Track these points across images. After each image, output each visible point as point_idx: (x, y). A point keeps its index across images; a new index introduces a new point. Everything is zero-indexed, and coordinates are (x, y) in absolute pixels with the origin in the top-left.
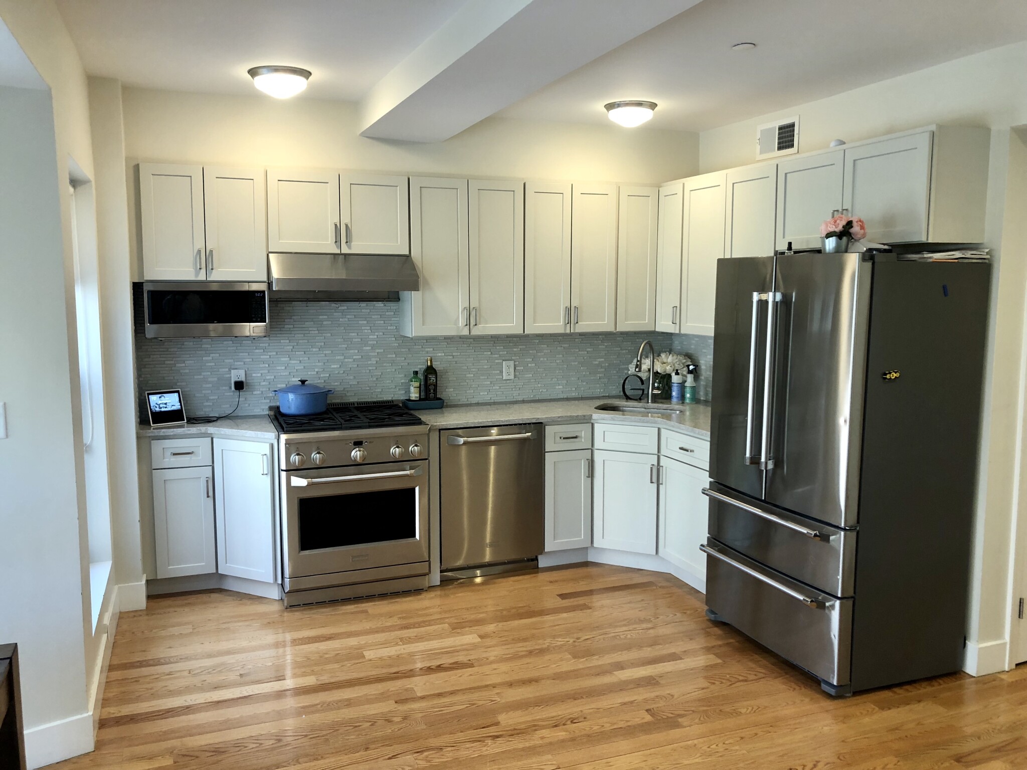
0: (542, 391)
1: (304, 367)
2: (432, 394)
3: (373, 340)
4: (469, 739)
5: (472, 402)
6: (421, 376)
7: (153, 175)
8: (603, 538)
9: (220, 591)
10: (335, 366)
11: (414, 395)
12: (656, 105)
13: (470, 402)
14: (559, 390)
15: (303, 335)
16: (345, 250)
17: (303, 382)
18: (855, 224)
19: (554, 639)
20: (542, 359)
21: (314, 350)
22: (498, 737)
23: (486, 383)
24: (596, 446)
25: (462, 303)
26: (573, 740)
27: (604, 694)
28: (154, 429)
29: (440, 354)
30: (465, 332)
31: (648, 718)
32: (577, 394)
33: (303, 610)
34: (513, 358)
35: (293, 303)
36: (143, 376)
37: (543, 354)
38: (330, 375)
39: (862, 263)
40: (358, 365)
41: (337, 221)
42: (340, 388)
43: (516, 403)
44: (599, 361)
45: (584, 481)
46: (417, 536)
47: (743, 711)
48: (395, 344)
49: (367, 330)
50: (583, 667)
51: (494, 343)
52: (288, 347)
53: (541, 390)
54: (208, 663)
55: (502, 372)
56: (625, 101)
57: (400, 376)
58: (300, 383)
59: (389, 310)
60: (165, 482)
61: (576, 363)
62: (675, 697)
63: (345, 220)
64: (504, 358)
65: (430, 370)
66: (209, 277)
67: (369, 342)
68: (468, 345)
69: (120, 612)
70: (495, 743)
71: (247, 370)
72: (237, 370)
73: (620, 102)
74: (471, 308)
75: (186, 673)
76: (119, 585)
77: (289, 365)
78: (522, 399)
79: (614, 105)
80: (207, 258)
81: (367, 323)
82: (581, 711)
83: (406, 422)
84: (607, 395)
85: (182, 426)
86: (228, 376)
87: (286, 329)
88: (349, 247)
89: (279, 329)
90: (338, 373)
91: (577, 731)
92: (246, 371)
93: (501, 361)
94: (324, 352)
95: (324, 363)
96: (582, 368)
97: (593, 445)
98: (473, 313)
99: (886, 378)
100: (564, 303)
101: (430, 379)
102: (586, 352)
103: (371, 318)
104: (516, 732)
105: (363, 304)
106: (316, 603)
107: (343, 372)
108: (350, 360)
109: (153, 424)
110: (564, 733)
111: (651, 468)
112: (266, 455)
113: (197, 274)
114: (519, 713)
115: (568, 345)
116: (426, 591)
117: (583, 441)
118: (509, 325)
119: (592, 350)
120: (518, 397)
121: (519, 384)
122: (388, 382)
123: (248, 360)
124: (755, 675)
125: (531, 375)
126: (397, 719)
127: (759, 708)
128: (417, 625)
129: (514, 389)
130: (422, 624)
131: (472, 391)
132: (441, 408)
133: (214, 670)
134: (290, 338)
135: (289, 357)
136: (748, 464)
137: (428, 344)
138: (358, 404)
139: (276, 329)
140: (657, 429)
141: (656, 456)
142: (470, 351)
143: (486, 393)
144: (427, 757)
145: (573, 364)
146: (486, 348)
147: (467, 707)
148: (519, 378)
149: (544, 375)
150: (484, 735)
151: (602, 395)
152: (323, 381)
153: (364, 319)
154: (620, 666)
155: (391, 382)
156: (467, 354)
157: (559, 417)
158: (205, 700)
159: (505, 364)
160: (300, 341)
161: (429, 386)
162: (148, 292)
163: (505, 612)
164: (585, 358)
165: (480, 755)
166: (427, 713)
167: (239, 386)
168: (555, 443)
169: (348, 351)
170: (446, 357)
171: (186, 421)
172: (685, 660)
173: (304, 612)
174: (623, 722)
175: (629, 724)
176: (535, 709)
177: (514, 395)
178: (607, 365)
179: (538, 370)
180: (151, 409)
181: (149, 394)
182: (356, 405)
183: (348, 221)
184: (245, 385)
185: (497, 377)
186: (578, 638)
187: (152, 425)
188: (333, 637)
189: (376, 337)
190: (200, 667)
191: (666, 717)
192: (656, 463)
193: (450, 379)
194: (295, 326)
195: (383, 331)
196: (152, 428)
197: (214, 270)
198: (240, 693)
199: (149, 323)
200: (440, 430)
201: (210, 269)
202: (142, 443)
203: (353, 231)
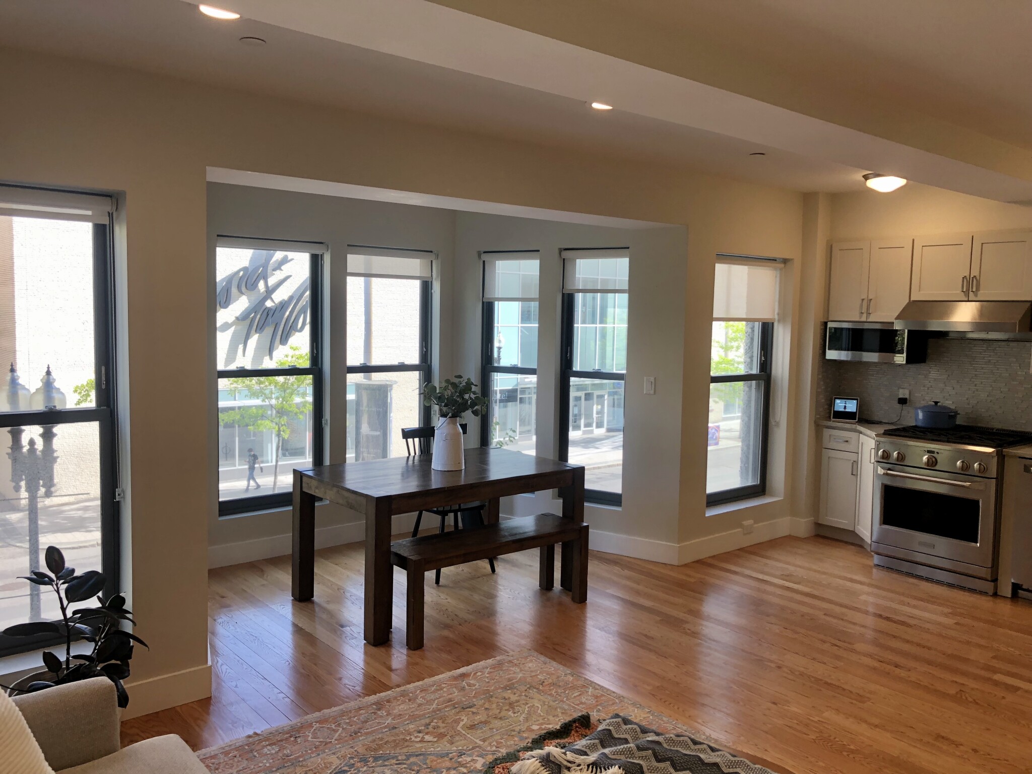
1: (956, 393)
7: (840, 250)
9: (860, 546)
15: (957, 367)
16: (972, 297)
17: (936, 403)
21: (966, 379)
28: (832, 422)
40: (1004, 397)
41: (967, 274)
42: (986, 415)
46: (978, 544)
49: (1015, 367)
54: (780, 565)
58: (934, 404)
60: (829, 460)
63: (975, 272)
66: (869, 318)
69: (788, 535)
71: (910, 390)
72: (905, 390)
76: (792, 517)
80: (868, 304)
86: (897, 393)
87: (944, 361)
88: (976, 295)
94: (975, 383)
107: (989, 401)
112: (873, 449)
113: (861, 317)
123: (912, 383)
160: (955, 372)
162: (830, 328)
167: (903, 401)
171: (857, 421)
180: (834, 408)
181: (836, 398)
183: (976, 274)
184: (908, 401)
187: (831, 419)
197: (872, 315)
199: (829, 349)
200: (1020, 457)
201: (869, 314)
202: (818, 428)
203: (981, 282)
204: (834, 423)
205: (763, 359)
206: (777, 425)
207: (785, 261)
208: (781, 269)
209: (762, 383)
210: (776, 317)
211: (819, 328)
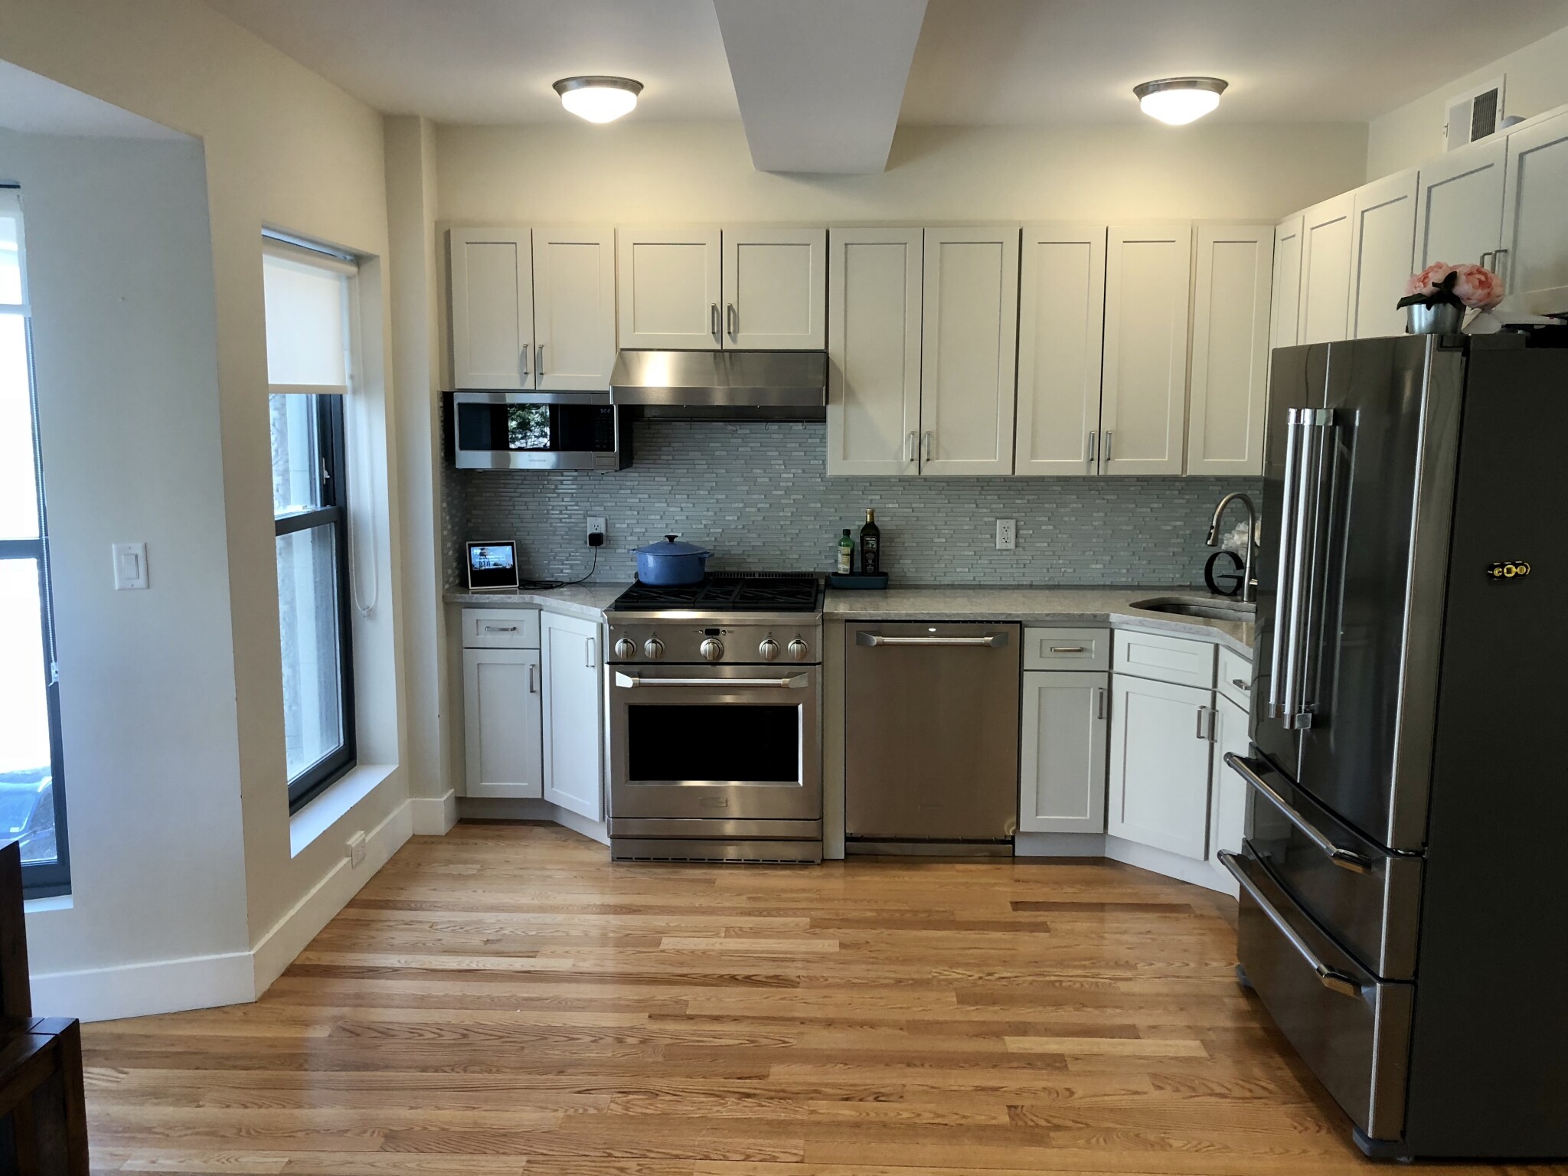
0: (1065, 571)
2: (870, 567)
3: (787, 480)
4: (708, 1090)
5: (942, 583)
6: (856, 537)
7: (467, 243)
8: (1123, 821)
9: (551, 824)
10: (731, 518)
11: (843, 567)
12: (1226, 84)
13: (938, 583)
14: (1095, 571)
15: (686, 471)
16: (728, 344)
17: (671, 538)
18: (1462, 279)
19: (951, 968)
20: (1066, 519)
21: (701, 492)
22: (748, 1096)
23: (966, 553)
24: (1116, 668)
25: (910, 425)
26: (857, 1125)
27: (962, 1067)
28: (473, 593)
29: (891, 506)
30: (912, 471)
31: (1004, 1119)
32: (1130, 580)
33: (631, 866)
34: (1014, 515)
35: (673, 423)
36: (473, 520)
37: (1068, 510)
38: (723, 530)
39: (1438, 352)
40: (764, 517)
41: (717, 300)
42: (738, 551)
43: (1018, 589)
44: (1175, 526)
45: (1093, 725)
46: (800, 781)
47: (1177, 1144)
48: (821, 488)
49: (778, 464)
50: (963, 1019)
51: (982, 490)
52: (665, 488)
53: (1063, 570)
54: (460, 917)
55: (993, 536)
56: (1165, 80)
57: (826, 536)
58: (667, 540)
59: (812, 436)
60: (478, 668)
61: (1130, 528)
62: (1076, 1096)
63: (730, 299)
64: (998, 515)
65: (871, 529)
66: (539, 385)
67: (781, 484)
68: (938, 492)
69: (414, 835)
70: (738, 1104)
71: (608, 518)
72: (595, 518)
73: (1157, 81)
74: (923, 432)
75: (427, 927)
76: (414, 799)
77: (666, 513)
78: (1029, 583)
79: (1147, 88)
80: (535, 360)
81: (780, 455)
82: (904, 1086)
83: (790, 605)
84: (1188, 583)
85: (514, 592)
86: (583, 525)
87: (663, 462)
88: (734, 340)
89: (653, 461)
90: (736, 528)
91: (872, 1114)
92: (606, 520)
93: (993, 519)
94: (716, 496)
95: (715, 513)
96: (1140, 536)
97: (1111, 665)
98: (925, 442)
99: (1493, 576)
100: (1089, 425)
101: (868, 544)
102: (1149, 510)
103: (785, 447)
104: (783, 1095)
105: (774, 427)
106: (654, 859)
107: (741, 527)
108: (753, 510)
109: (472, 586)
110: (853, 1113)
111: (1199, 713)
112: (593, 638)
113: (523, 381)
114: (808, 1068)
115: (1116, 497)
116: (818, 865)
117: (1093, 656)
118: (992, 462)
119: (1161, 505)
120: (1023, 579)
121: (1023, 557)
122: (808, 544)
123: (609, 504)
124: (1251, 1091)
125: (1046, 544)
126: (630, 1041)
127: (1212, 1145)
128: (765, 913)
129: (1014, 566)
130: (774, 913)
131: (943, 566)
132: (885, 589)
133: (462, 928)
134: (667, 475)
135: (666, 501)
136: (1272, 717)
137: (872, 488)
138: (759, 576)
139: (646, 461)
140: (1212, 646)
141: (1210, 692)
142: (939, 501)
143: (967, 570)
144: (628, 1102)
145: (1124, 528)
146: (968, 497)
147: (741, 1044)
148: (1024, 548)
149: (1070, 545)
150: (731, 1089)
151: (1178, 584)
152: (713, 539)
153: (774, 449)
154: (1022, 1029)
155: (813, 544)
156: (934, 505)
157: (1047, 615)
158: (421, 965)
159: (1000, 524)
160: (682, 480)
161: (867, 553)
162: (459, 404)
163: (908, 915)
164: (1148, 519)
165: (705, 1117)
166: (679, 1041)
167: (596, 540)
168: (1041, 657)
169: (750, 496)
170: (901, 510)
171: (518, 585)
172: (1143, 1041)
173: (631, 869)
174: (956, 1116)
175: (963, 1121)
176: (837, 1068)
177: (1015, 575)
178: (1188, 532)
179: (1060, 536)
180: (471, 565)
181: (471, 546)
182: (757, 576)
183: (733, 301)
184: (604, 539)
185: (985, 545)
186: (990, 974)
187: (470, 588)
188: (640, 911)
189: (792, 476)
190: (449, 921)
191: (1032, 1124)
192: (1208, 704)
193: (907, 544)
194: (676, 457)
195: (804, 467)
196: (470, 592)
197: (544, 376)
198: (468, 965)
199: (462, 448)
200: (847, 621)
201: (539, 374)
202: (451, 611)
203: (741, 316)
204: (476, 595)
205: (326, 475)
206: (371, 613)
207: (359, 259)
208: (349, 278)
209: (331, 530)
210: (348, 383)
211: (438, 404)
